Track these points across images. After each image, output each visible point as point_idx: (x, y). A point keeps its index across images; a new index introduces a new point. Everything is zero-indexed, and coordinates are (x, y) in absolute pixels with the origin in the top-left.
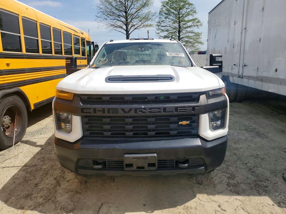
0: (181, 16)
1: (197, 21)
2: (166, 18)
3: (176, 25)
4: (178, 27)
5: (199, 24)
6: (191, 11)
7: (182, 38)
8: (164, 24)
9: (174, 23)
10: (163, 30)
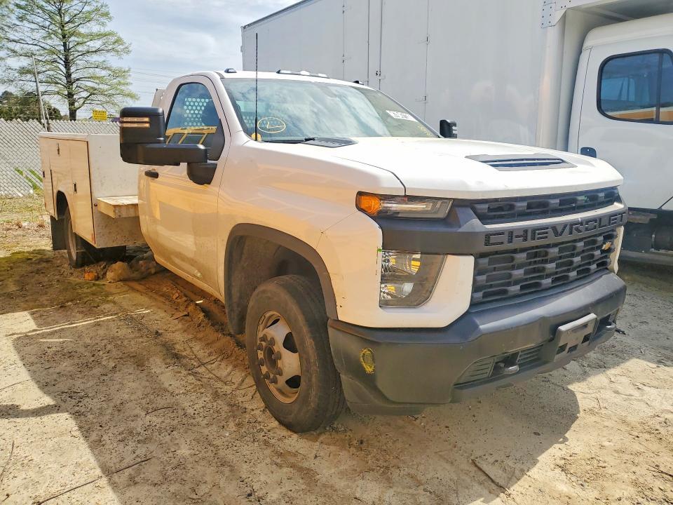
0: (67, 19)
1: (113, 39)
2: (21, 19)
3: (56, 42)
4: (63, 48)
5: (121, 47)
6: (97, 10)
7: (78, 80)
8: (16, 34)
9: (49, 36)
10: (14, 51)
